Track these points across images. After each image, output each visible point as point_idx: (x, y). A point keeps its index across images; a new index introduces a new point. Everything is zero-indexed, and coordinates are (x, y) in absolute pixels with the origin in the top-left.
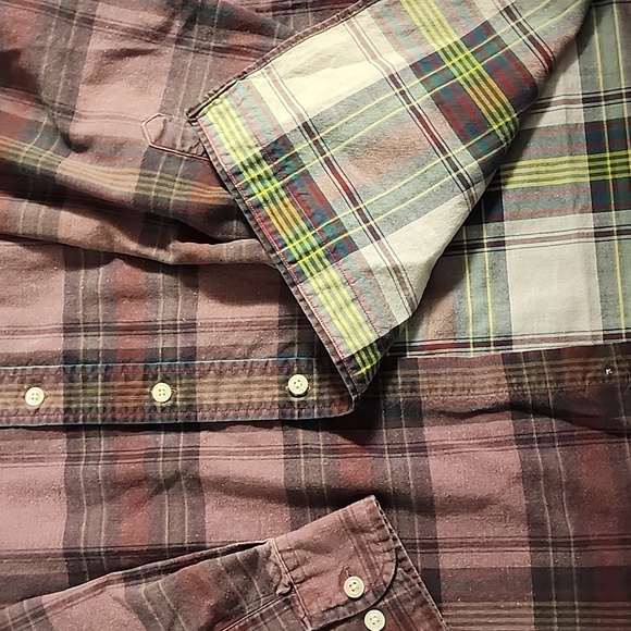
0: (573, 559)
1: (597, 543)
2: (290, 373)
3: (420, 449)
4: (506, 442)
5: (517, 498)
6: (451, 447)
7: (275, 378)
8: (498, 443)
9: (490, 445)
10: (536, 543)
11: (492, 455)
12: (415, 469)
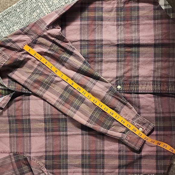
0: (162, 115)
1: (165, 113)
2: (118, 85)
3: (138, 98)
4: (152, 97)
5: (153, 106)
6: (143, 97)
7: (115, 86)
8: (151, 97)
9: (150, 97)
10: (156, 113)
11: (150, 99)
12: (138, 101)
